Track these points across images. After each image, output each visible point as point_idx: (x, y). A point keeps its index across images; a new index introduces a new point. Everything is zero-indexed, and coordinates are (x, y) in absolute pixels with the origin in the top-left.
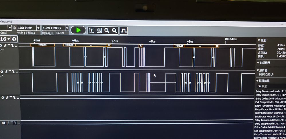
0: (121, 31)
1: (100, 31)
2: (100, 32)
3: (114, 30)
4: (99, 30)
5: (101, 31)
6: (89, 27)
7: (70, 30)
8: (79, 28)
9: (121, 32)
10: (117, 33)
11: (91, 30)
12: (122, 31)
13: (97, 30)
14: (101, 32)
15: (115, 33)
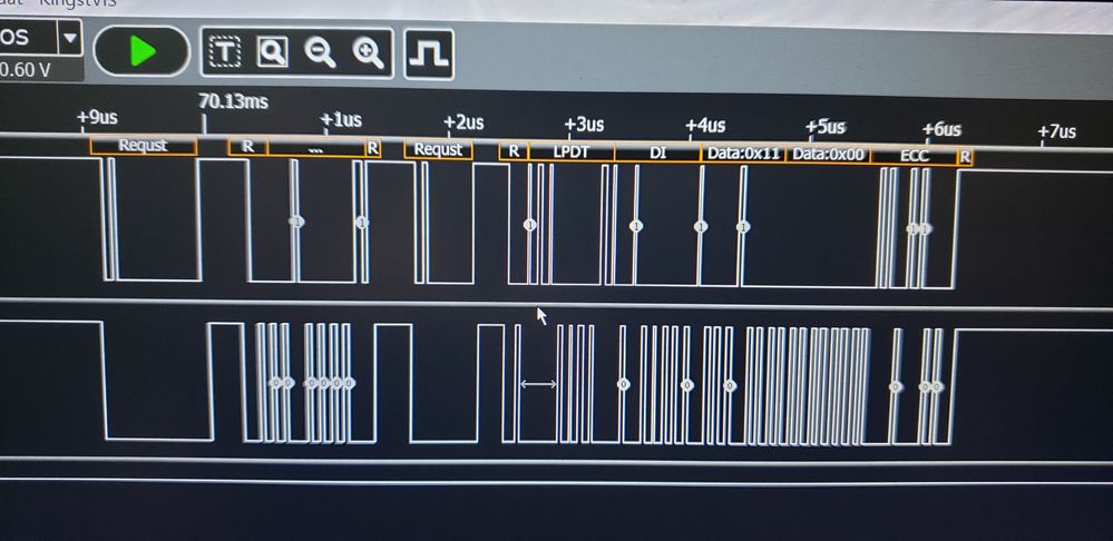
0: (412, 53)
1: (276, 56)
2: (275, 62)
3: (365, 50)
4: (270, 50)
5: (282, 54)
6: (207, 33)
7: (89, 51)
8: (146, 35)
9: (413, 62)
10: (387, 71)
11: (218, 51)
12: (416, 56)
13: (262, 50)
14: (283, 63)
15: (370, 69)
